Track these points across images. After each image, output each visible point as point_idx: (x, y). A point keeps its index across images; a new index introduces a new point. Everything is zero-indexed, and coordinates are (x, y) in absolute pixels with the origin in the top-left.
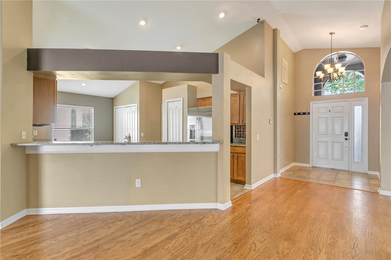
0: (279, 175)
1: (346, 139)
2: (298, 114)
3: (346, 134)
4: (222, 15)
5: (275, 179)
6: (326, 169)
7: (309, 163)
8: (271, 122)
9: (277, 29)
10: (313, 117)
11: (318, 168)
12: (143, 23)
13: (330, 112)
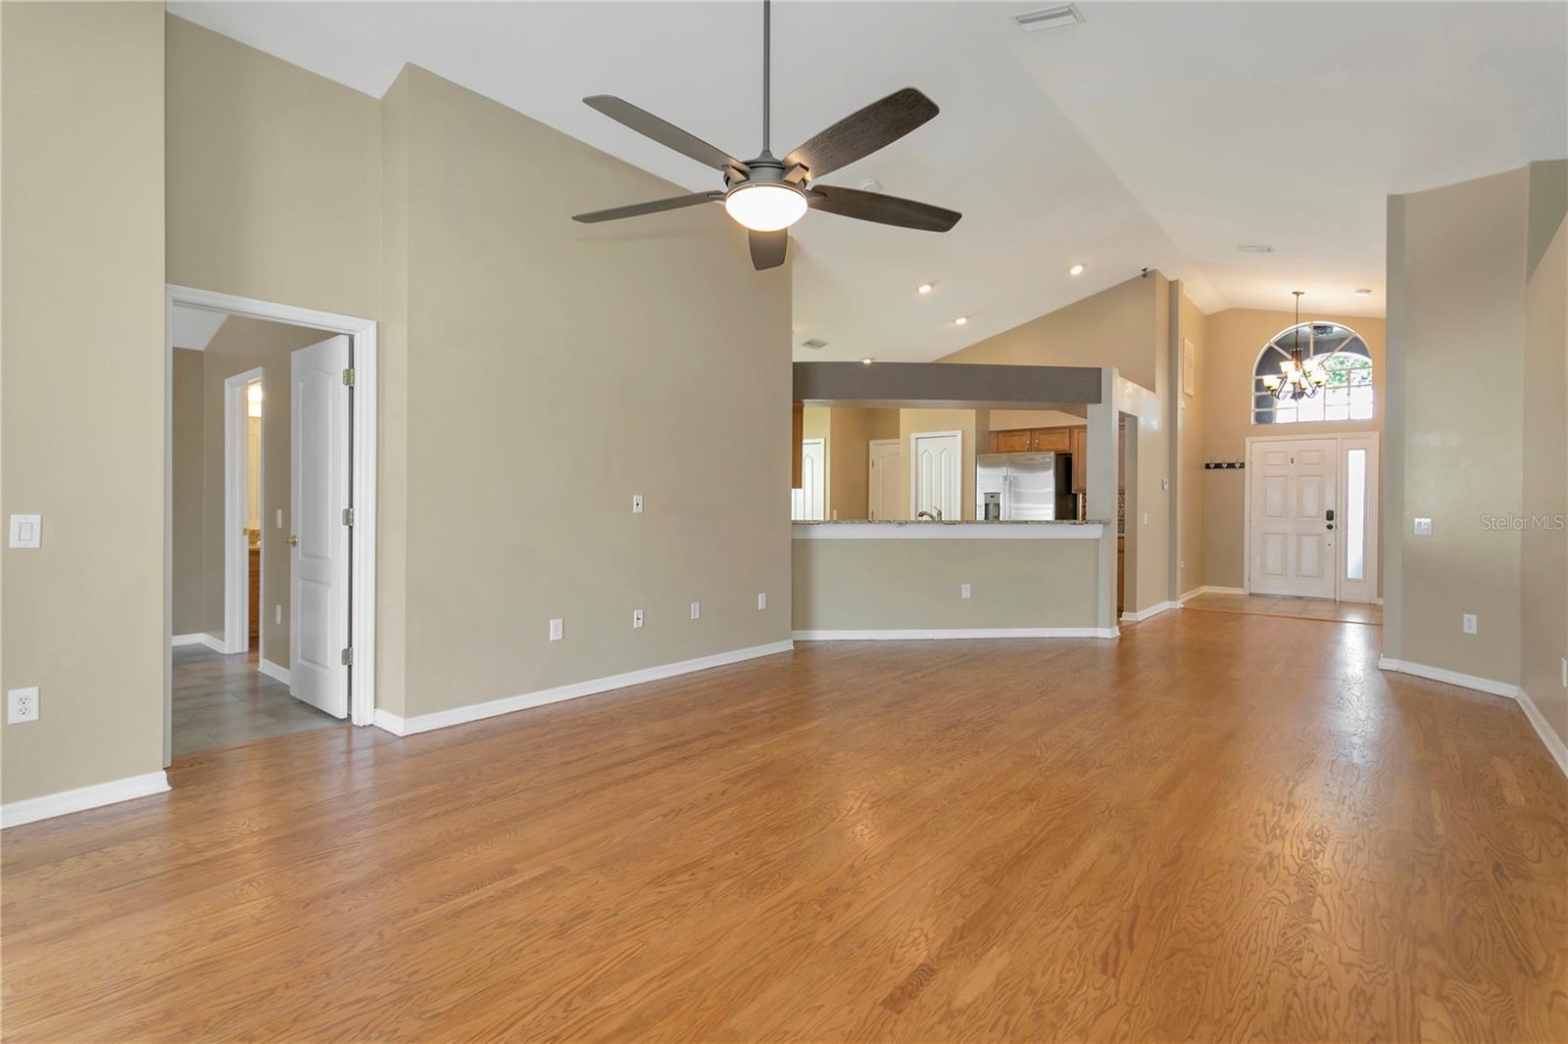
0: (1179, 604)
1: (1330, 527)
2: (1215, 467)
3: (1330, 516)
4: (1077, 270)
5: (1172, 612)
6: (1284, 597)
7: (1242, 586)
8: (1166, 487)
9: (1177, 281)
10: (1253, 475)
11: (1263, 596)
12: (925, 289)
13: (1292, 462)
